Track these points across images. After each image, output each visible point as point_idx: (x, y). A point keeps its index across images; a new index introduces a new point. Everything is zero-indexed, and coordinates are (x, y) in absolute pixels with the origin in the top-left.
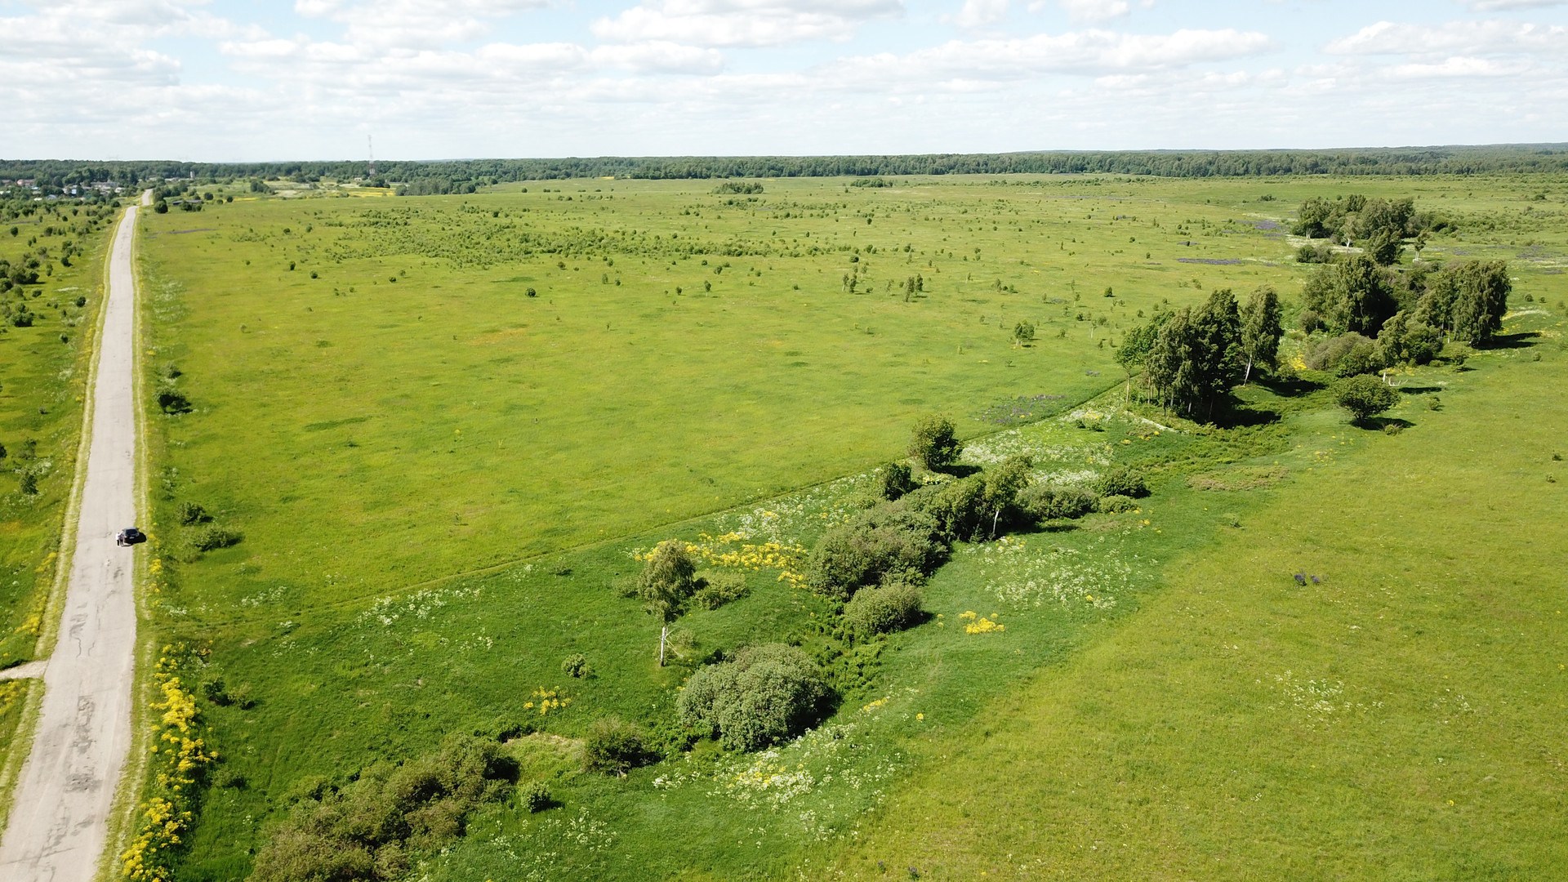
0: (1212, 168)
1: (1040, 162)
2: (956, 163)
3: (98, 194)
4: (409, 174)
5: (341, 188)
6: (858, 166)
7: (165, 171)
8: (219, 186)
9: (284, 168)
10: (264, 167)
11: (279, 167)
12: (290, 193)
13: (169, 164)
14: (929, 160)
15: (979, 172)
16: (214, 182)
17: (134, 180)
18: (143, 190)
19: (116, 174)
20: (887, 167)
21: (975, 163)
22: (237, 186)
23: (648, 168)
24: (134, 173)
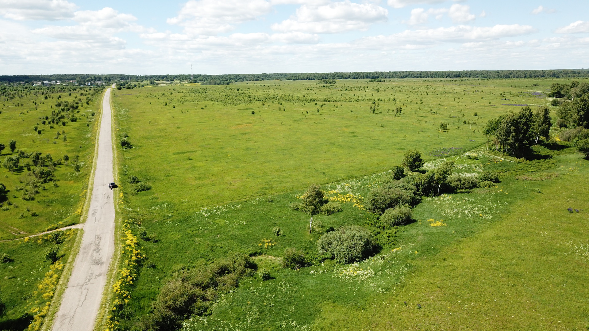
0: (512, 75)
1: (442, 74)
2: (409, 74)
3: (97, 85)
4: (205, 79)
5: (181, 83)
6: (371, 75)
7: (120, 78)
8: (139, 82)
9: (161, 77)
10: (154, 76)
11: (159, 77)
12: (163, 85)
13: (121, 75)
14: (399, 73)
15: (418, 77)
16: (137, 81)
17: (110, 80)
18: (112, 84)
19: (103, 78)
20: (382, 75)
21: (417, 74)
22: (145, 82)
23: (292, 76)
24: (109, 78)
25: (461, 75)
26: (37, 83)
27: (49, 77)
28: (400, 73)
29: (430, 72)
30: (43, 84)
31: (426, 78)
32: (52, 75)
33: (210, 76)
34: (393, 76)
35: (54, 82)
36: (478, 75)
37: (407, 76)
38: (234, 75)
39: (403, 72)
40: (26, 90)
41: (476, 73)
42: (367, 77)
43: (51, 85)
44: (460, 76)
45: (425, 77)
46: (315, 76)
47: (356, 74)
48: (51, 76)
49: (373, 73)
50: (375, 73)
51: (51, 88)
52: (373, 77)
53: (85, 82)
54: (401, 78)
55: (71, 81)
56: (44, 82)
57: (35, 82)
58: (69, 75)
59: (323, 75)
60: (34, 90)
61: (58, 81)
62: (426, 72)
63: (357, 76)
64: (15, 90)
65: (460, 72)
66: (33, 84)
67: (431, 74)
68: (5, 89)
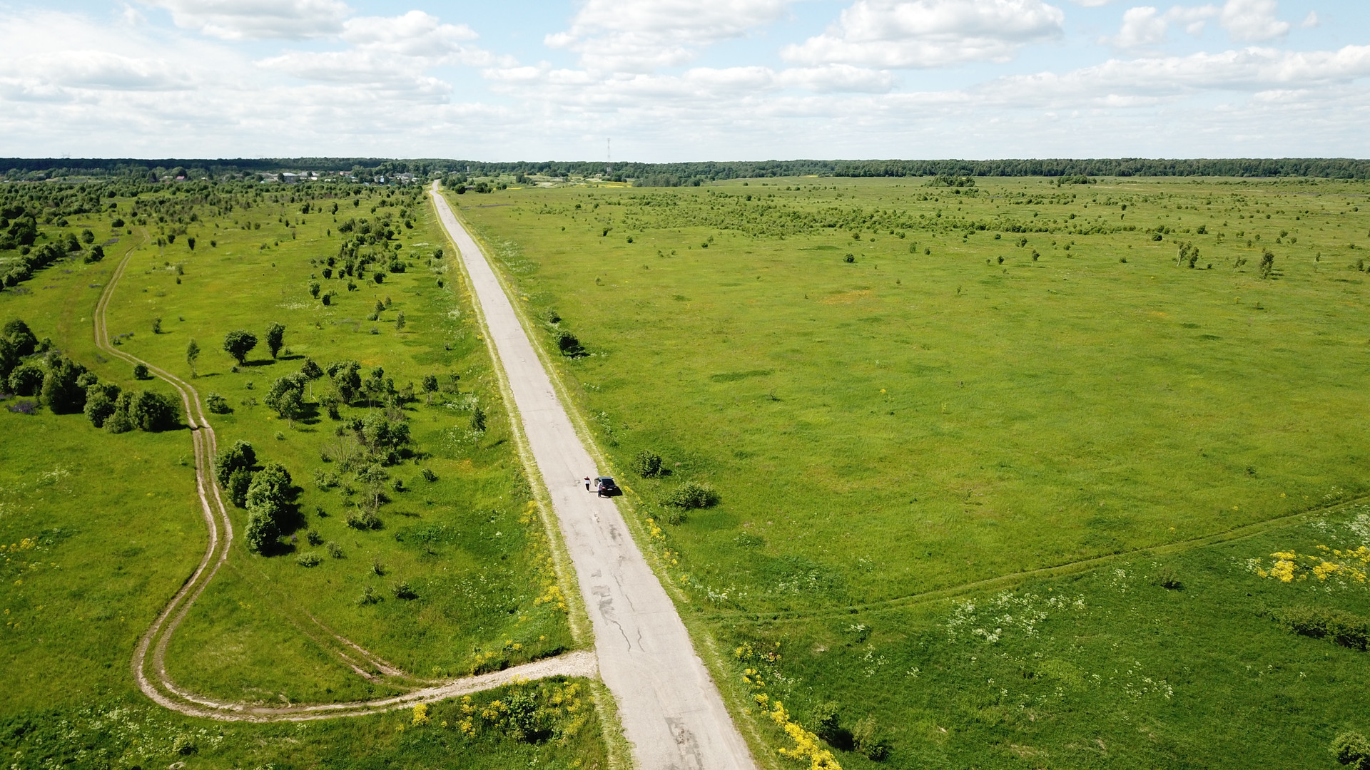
1: (1230, 166)
2: (1143, 166)
3: (400, 183)
4: (640, 172)
5: (587, 182)
6: (1044, 168)
7: (445, 167)
8: (490, 178)
9: (537, 166)
10: (521, 164)
11: (533, 165)
12: (547, 185)
13: (448, 161)
14: (1114, 164)
15: (1166, 174)
16: (486, 175)
17: (425, 173)
18: (432, 180)
19: (411, 167)
20: (1073, 168)
21: (1163, 166)
22: (504, 178)
23: (848, 168)
24: (425, 167)
25: (1280, 170)
26: (268, 177)
27: (291, 164)
28: (1119, 162)
29: (1198, 161)
30: (282, 177)
31: (1187, 175)
32: (299, 159)
33: (649, 165)
34: (1099, 170)
35: (305, 173)
36: (1328, 171)
37: (1137, 170)
38: (704, 163)
39: (1127, 160)
40: (252, 192)
41: (1324, 164)
42: (1035, 173)
43: (298, 180)
44: (1280, 172)
45: (1186, 173)
46: (904, 168)
47: (1009, 163)
48: (295, 160)
49: (1050, 162)
50: (1055, 163)
51: (303, 188)
52: (1049, 171)
53: (371, 175)
54: (1123, 174)
55: (341, 173)
56: (285, 174)
57: (264, 174)
58: (333, 160)
59: (924, 165)
60: (268, 191)
61: (314, 174)
62: (1185, 161)
63: (1009, 170)
64: (227, 192)
65: (1277, 161)
66: (261, 178)
67: (1200, 165)
68: (206, 188)
